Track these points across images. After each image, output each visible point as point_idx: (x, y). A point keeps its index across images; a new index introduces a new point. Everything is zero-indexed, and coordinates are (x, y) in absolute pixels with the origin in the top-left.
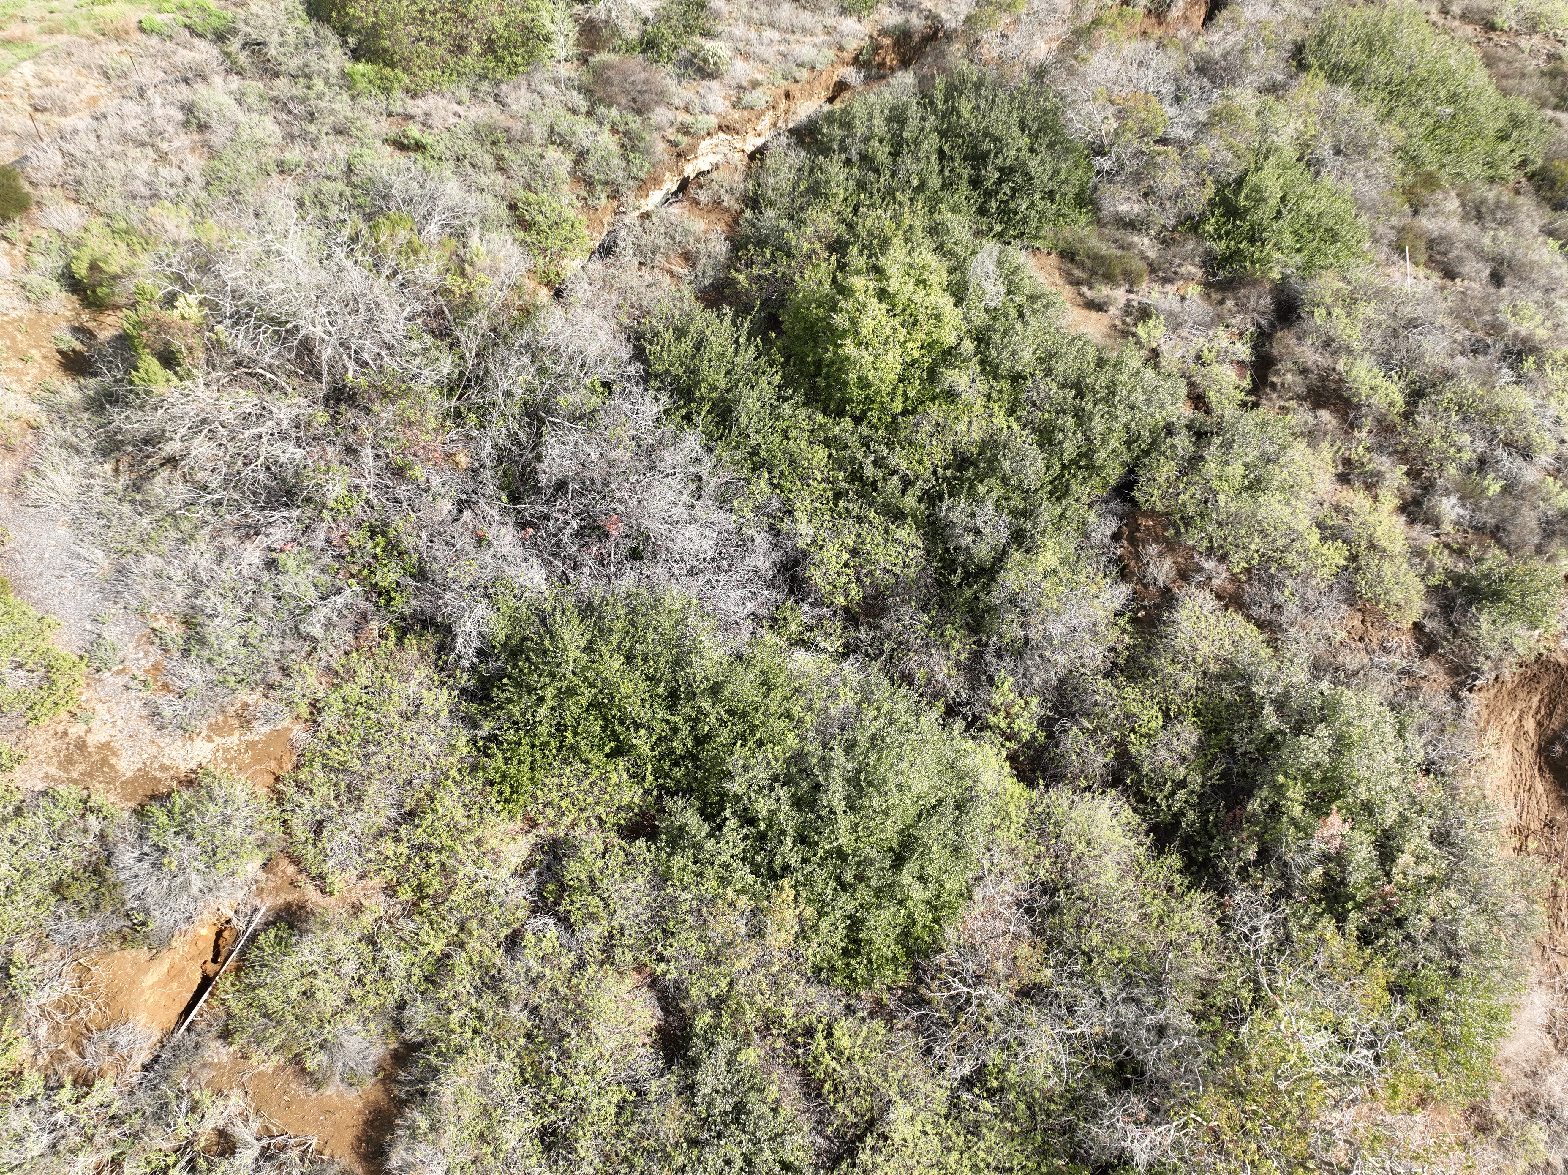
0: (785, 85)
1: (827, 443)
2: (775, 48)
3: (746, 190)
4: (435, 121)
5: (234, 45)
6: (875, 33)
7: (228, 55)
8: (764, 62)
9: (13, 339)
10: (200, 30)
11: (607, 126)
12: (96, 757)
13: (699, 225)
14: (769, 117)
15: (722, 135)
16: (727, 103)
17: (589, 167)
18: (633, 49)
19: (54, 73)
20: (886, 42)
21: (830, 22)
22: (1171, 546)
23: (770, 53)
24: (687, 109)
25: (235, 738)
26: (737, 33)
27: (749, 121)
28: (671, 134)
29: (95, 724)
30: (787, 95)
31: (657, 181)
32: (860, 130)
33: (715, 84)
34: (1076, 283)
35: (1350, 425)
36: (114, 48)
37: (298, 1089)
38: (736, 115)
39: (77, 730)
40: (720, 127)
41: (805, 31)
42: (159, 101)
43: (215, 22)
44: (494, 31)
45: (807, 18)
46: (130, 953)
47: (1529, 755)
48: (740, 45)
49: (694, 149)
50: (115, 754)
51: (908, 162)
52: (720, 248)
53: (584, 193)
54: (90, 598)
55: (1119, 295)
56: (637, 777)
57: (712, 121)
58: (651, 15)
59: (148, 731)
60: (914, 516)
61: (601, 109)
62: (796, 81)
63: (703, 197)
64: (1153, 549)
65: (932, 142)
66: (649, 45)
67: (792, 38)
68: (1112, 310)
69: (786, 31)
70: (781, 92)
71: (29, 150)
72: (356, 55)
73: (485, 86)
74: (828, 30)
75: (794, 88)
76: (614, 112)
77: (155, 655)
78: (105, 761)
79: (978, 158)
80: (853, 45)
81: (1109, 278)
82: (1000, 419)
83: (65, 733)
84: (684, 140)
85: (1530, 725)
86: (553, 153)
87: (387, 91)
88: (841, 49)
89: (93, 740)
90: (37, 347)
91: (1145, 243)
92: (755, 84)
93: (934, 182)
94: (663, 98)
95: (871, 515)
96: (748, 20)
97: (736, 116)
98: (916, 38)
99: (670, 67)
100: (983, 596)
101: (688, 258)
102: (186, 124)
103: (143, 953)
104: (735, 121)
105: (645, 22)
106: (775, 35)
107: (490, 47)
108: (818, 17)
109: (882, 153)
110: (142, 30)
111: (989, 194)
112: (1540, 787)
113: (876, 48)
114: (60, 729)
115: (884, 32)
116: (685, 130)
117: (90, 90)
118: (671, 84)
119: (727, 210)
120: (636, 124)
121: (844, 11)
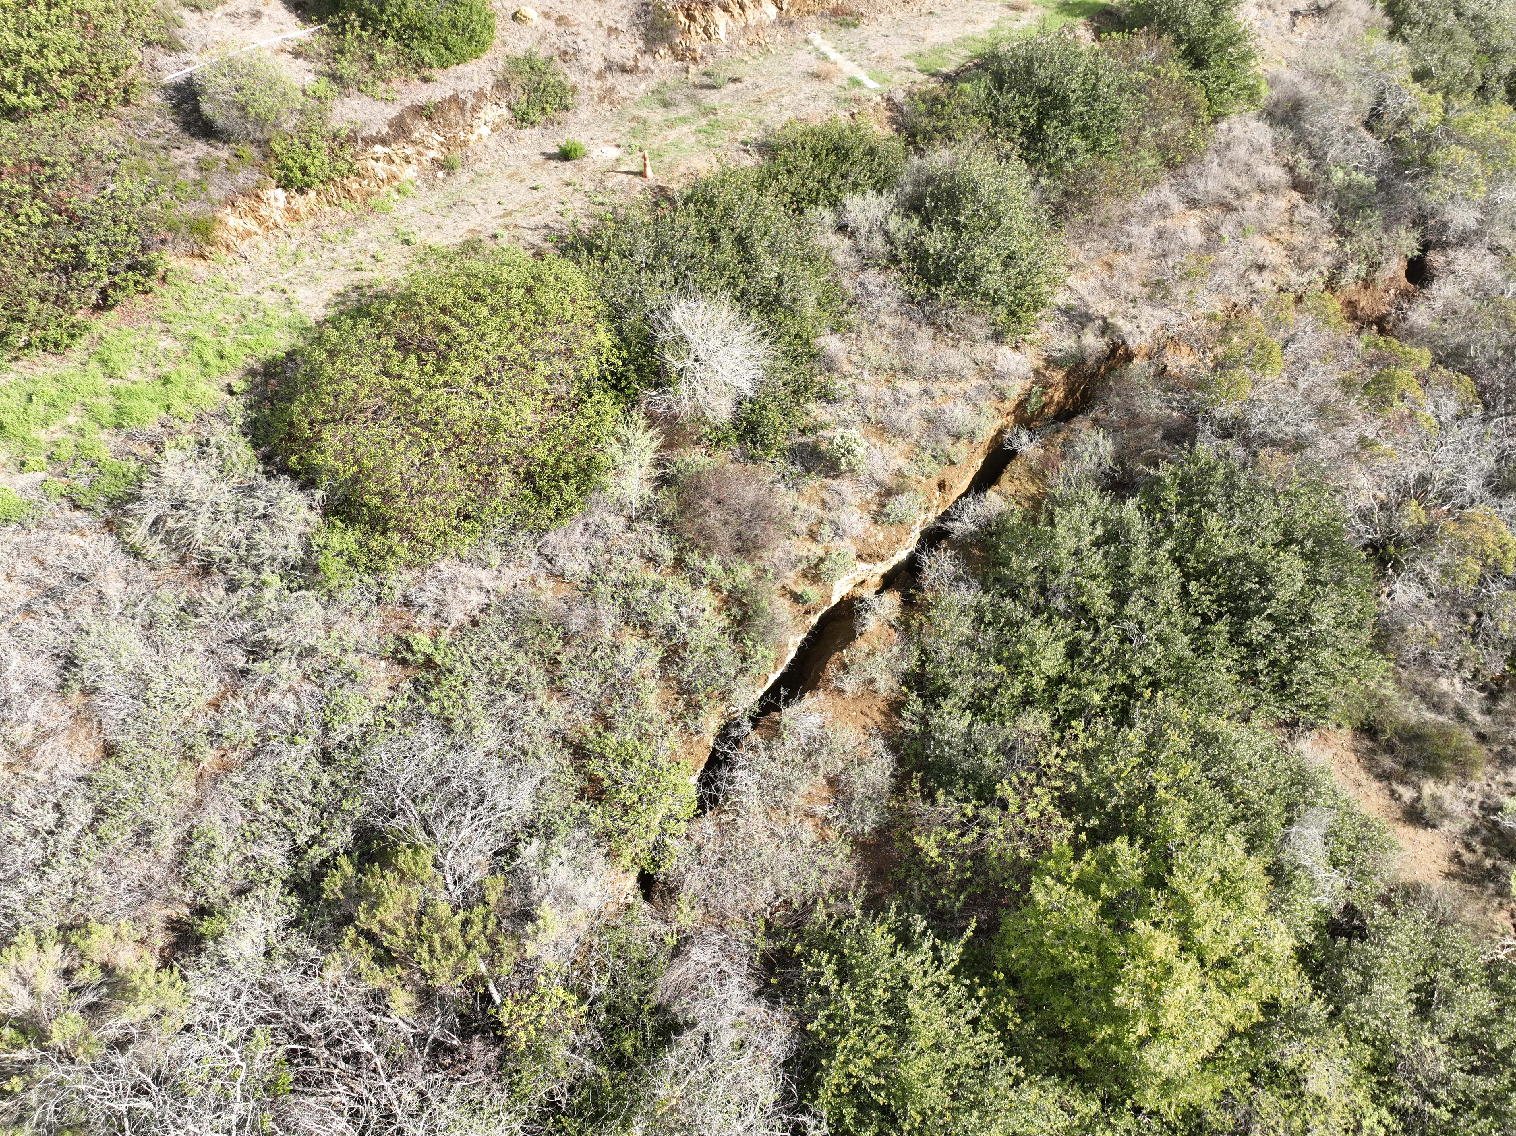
0: (938, 470)
2: (916, 408)
3: (909, 664)
5: (139, 527)
6: (1041, 364)
7: (129, 545)
8: (905, 435)
10: (85, 500)
11: (705, 585)
13: (848, 734)
14: (919, 524)
15: (861, 565)
16: (867, 518)
18: (726, 438)
20: (1058, 376)
21: (980, 355)
23: (910, 418)
24: (812, 535)
26: (865, 390)
27: (898, 540)
28: (794, 580)
30: (942, 487)
33: (844, 485)
34: (1387, 778)
38: (880, 535)
40: (860, 556)
41: (951, 374)
45: (954, 358)
48: (871, 411)
52: (881, 768)
57: (849, 550)
58: (747, 386)
61: (694, 559)
62: (952, 463)
63: (849, 682)
67: (935, 388)
68: (1446, 824)
69: (926, 379)
70: (934, 483)
74: (980, 370)
75: (950, 474)
76: (713, 566)
80: (1016, 390)
84: (814, 592)
87: (378, 572)
88: (1002, 398)
92: (900, 477)
97: (881, 537)
98: (1090, 362)
99: (780, 463)
102: (62, 688)
104: (879, 544)
105: (740, 397)
106: (914, 387)
108: (965, 350)
113: (1045, 390)
115: (1051, 362)
116: (813, 572)
118: (786, 493)
120: (745, 573)
121: (998, 337)
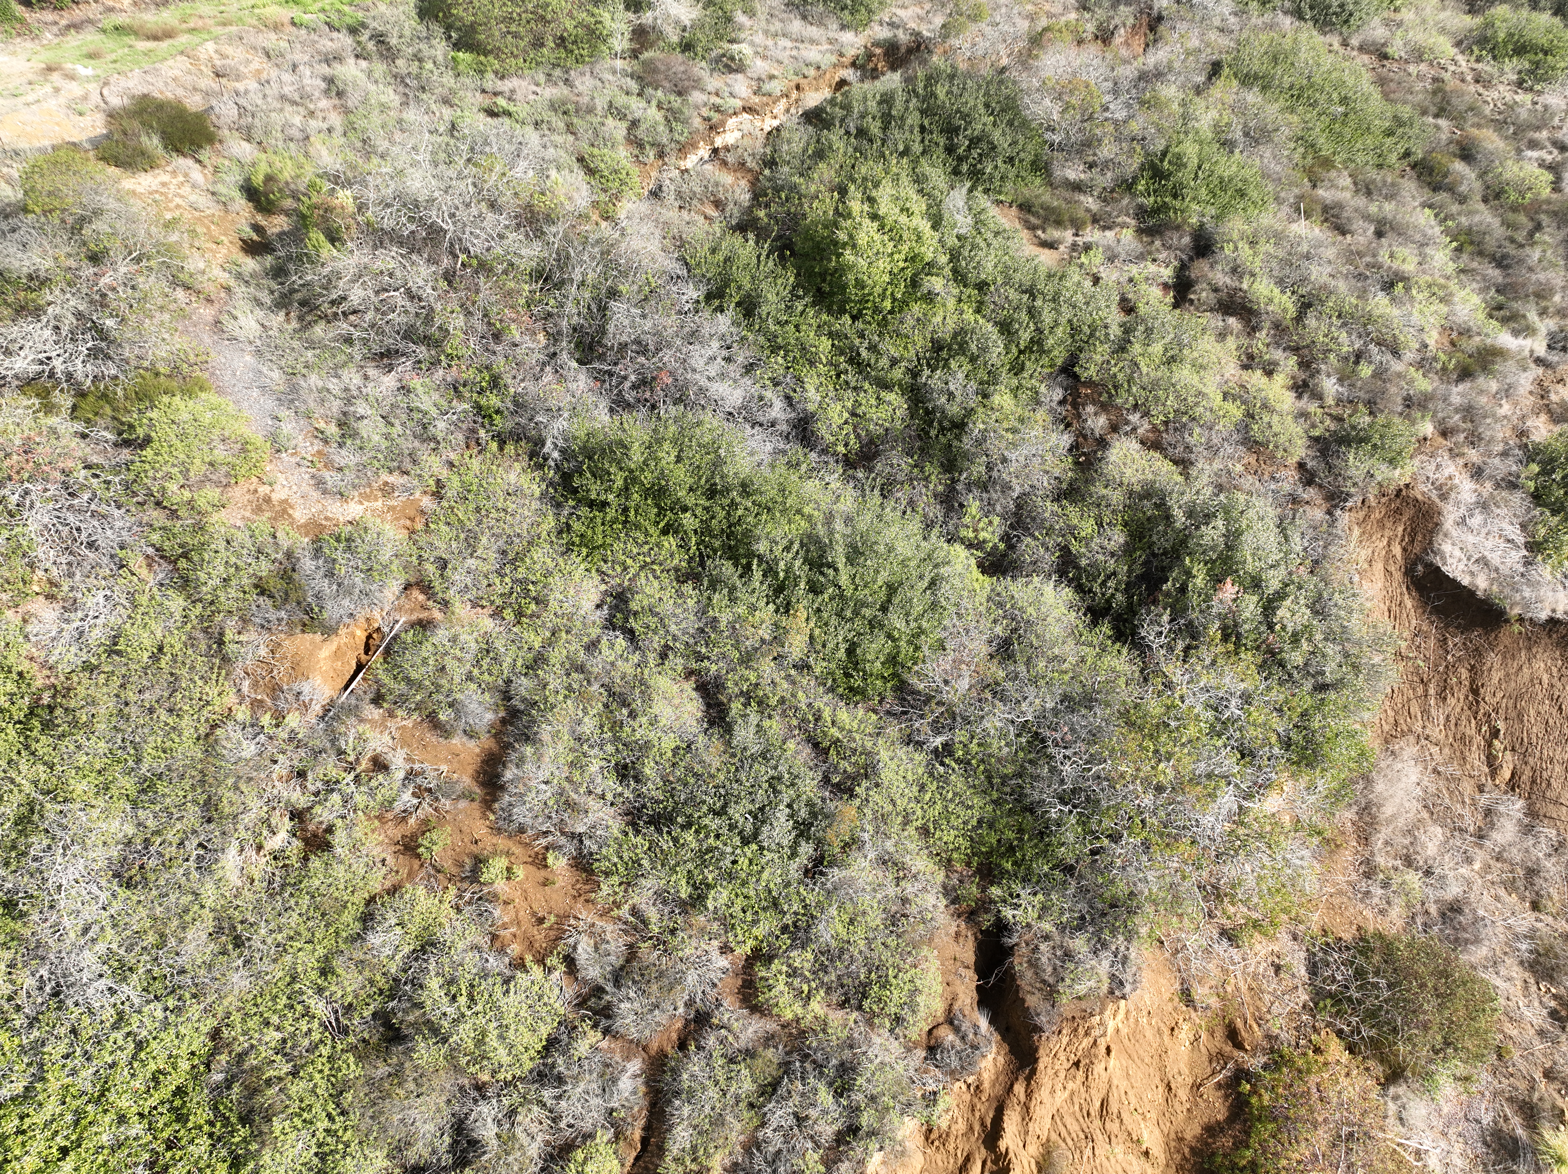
0: (796, 79)
1: (830, 335)
2: (788, 53)
3: (765, 154)
4: (519, 96)
5: (365, 37)
6: (869, 45)
7: (359, 43)
8: (780, 63)
9: (208, 228)
10: (337, 25)
11: (654, 103)
12: (278, 508)
13: (727, 179)
14: (782, 104)
15: (745, 115)
16: (749, 90)
17: (641, 133)
18: (674, 49)
19: (229, 50)
20: (878, 51)
21: (831, 35)
22: (1104, 407)
23: (784, 56)
24: (717, 95)
25: (379, 503)
26: (757, 40)
27: (767, 104)
28: (705, 112)
29: (277, 487)
30: (798, 87)
31: (694, 146)
32: (857, 108)
33: (740, 76)
34: (1032, 228)
35: (1252, 330)
36: (273, 36)
37: (431, 738)
38: (757, 99)
39: (263, 490)
40: (744, 109)
41: (812, 41)
42: (308, 73)
43: (349, 20)
44: (565, 30)
45: (813, 31)
46: (309, 637)
47: (1398, 576)
48: (760, 50)
49: (723, 123)
50: (291, 507)
51: (896, 134)
52: (745, 198)
53: (636, 152)
54: (270, 404)
55: (1068, 236)
56: (684, 546)
57: (738, 104)
58: (688, 23)
59: (316, 494)
60: (900, 385)
61: (649, 91)
62: (805, 77)
63: (730, 159)
64: (1090, 409)
65: (913, 119)
66: (687, 47)
67: (801, 46)
68: (1062, 248)
69: (796, 40)
70: (793, 84)
71: (214, 103)
72: (457, 46)
73: (557, 72)
74: (830, 41)
75: (803, 82)
76: (659, 93)
77: (318, 445)
78: (284, 511)
79: (951, 131)
80: (851, 52)
81: (1059, 223)
82: (969, 315)
83: (256, 491)
84: (716, 117)
85: (1397, 550)
86: (610, 122)
87: (481, 72)
88: (841, 55)
89: (275, 497)
90: (225, 235)
91: (1090, 202)
92: (772, 77)
93: (917, 148)
94: (697, 84)
95: (866, 386)
96: (766, 32)
97: (757, 101)
98: (903, 50)
99: (703, 64)
100: (955, 443)
101: (718, 204)
102: (327, 92)
103: (318, 637)
104: (756, 104)
105: (684, 30)
106: (789, 44)
107: (561, 41)
108: (822, 31)
109: (875, 128)
110: (293, 24)
111: (960, 159)
112: (1409, 603)
113: (870, 56)
114: (252, 488)
115: (876, 44)
116: (717, 109)
117: (255, 65)
118: (705, 75)
119: (750, 170)
120: (676, 102)
121: (843, 27)
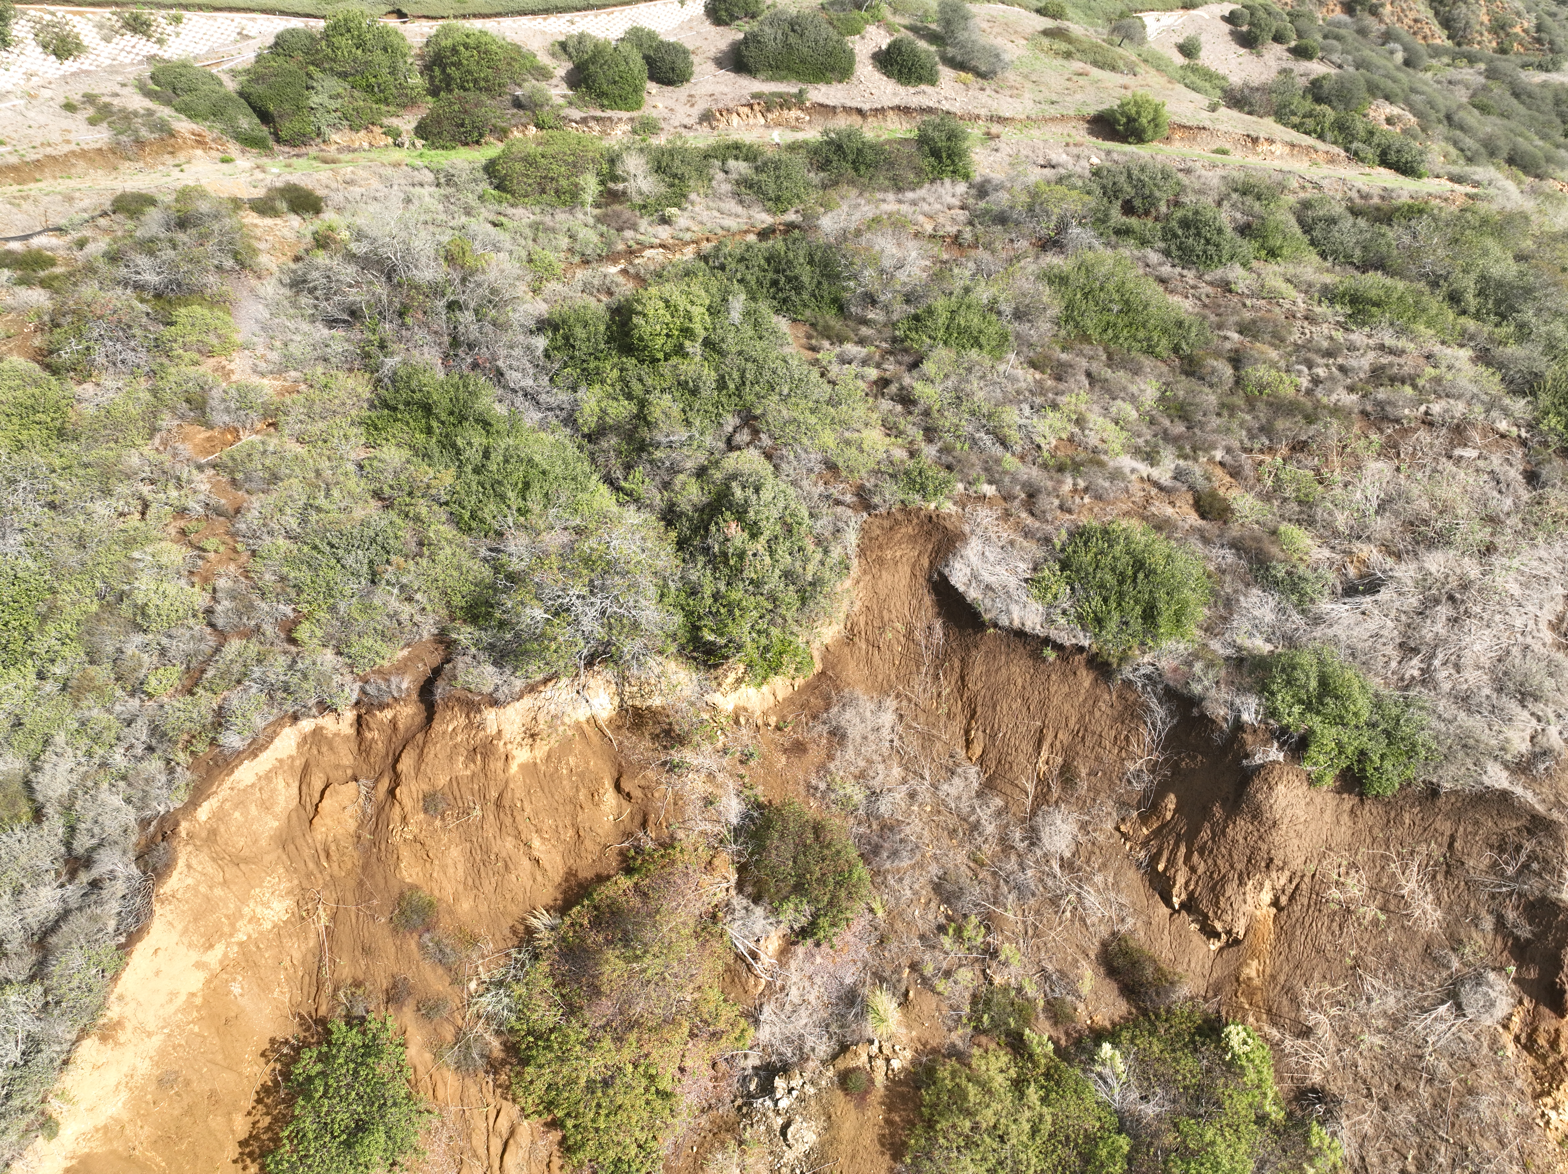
0: (709, 235)
2: (713, 219)
3: (656, 271)
4: (517, 218)
5: (442, 176)
6: (777, 223)
7: (437, 179)
8: (703, 224)
9: (283, 247)
10: (432, 169)
11: (599, 233)
12: (226, 372)
13: (622, 280)
14: (692, 247)
15: (660, 249)
16: (669, 236)
17: (577, 246)
18: (634, 207)
20: (782, 227)
21: (752, 213)
23: (709, 220)
24: (645, 235)
27: (680, 246)
28: (631, 243)
29: (233, 363)
30: (708, 240)
31: (615, 261)
33: (667, 227)
34: (808, 337)
36: (392, 169)
37: (229, 488)
38: (672, 242)
39: (225, 363)
40: (660, 246)
41: (735, 216)
42: (397, 190)
43: (440, 167)
45: (741, 210)
46: (198, 427)
47: (922, 579)
48: (694, 215)
49: (640, 251)
50: (233, 373)
53: (568, 256)
54: (256, 328)
57: (658, 241)
59: (249, 371)
61: (600, 226)
63: (632, 270)
66: (644, 207)
67: (725, 217)
69: (724, 213)
71: (333, 194)
72: (493, 186)
73: (548, 208)
74: (750, 217)
76: (606, 228)
77: (267, 351)
78: (228, 374)
80: (760, 226)
81: (832, 339)
83: (220, 362)
84: (635, 247)
85: (925, 562)
86: (563, 238)
87: (501, 203)
88: (753, 226)
92: (691, 231)
94: (635, 227)
99: (649, 217)
101: (611, 294)
102: (403, 200)
103: (203, 429)
104: (669, 243)
105: (646, 197)
106: (717, 215)
108: (747, 211)
110: (407, 165)
112: (928, 603)
113: (773, 229)
115: (783, 224)
116: (640, 243)
118: (644, 224)
119: (641, 279)
120: (613, 234)
121: (765, 210)
